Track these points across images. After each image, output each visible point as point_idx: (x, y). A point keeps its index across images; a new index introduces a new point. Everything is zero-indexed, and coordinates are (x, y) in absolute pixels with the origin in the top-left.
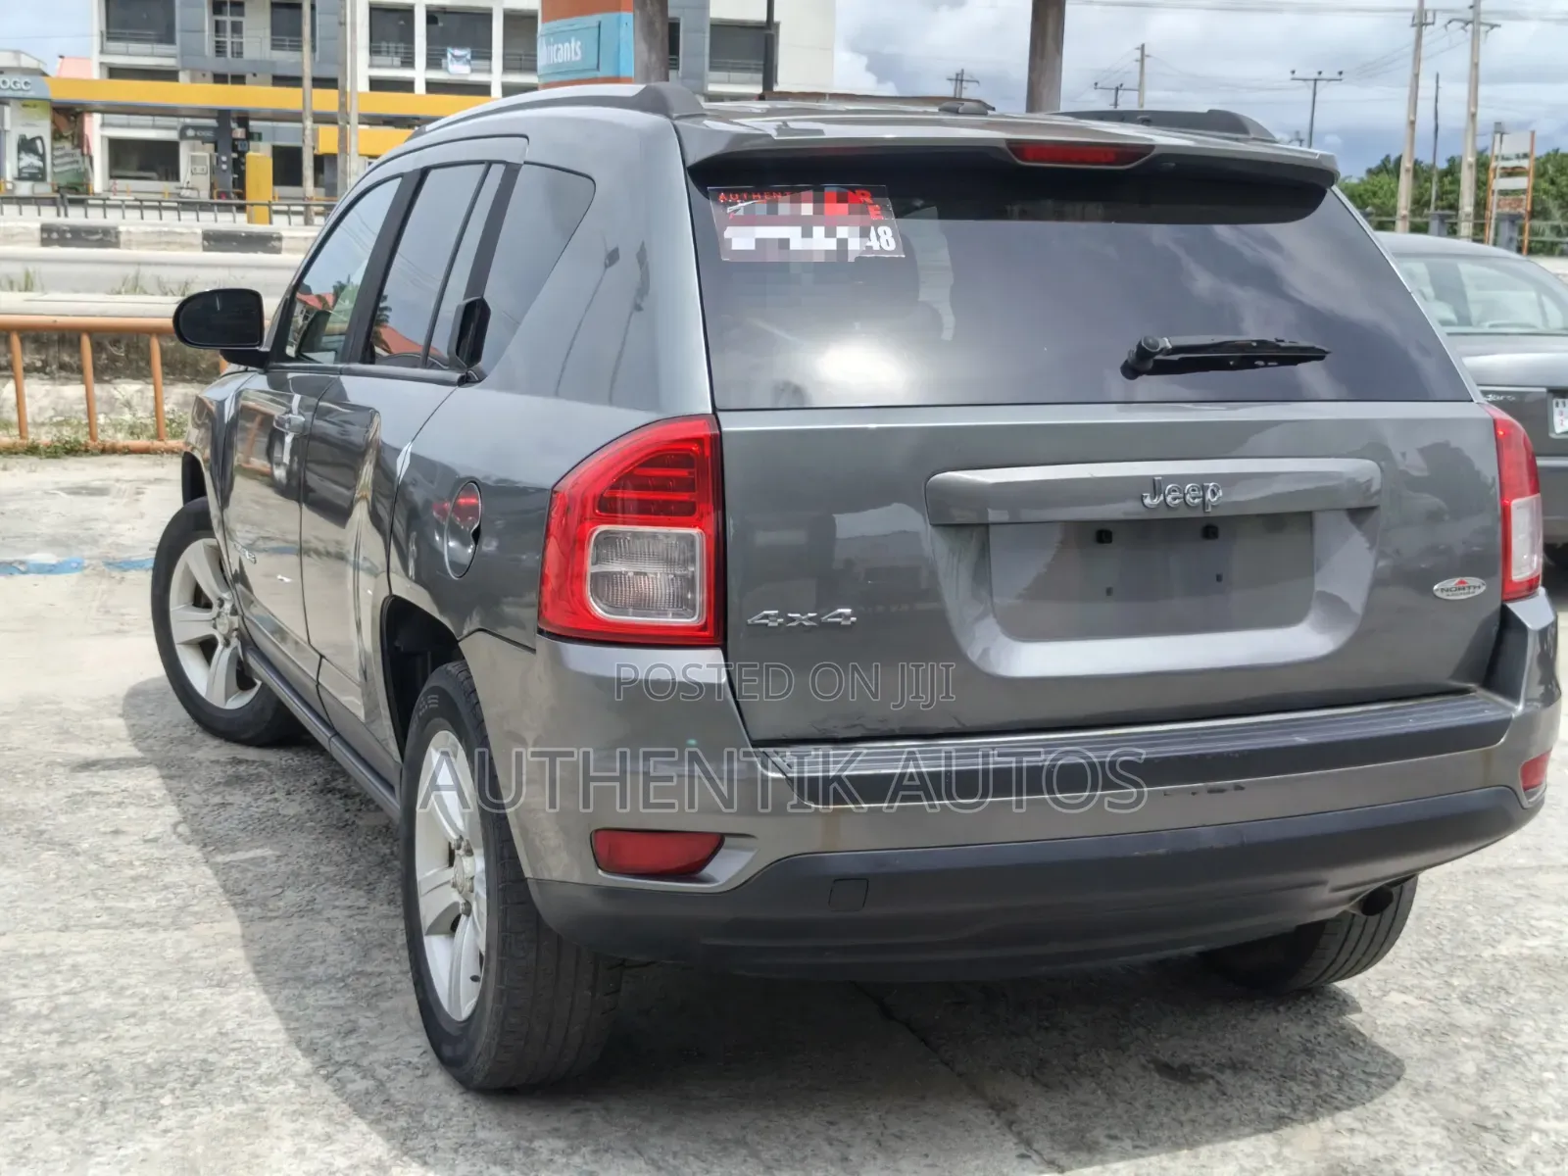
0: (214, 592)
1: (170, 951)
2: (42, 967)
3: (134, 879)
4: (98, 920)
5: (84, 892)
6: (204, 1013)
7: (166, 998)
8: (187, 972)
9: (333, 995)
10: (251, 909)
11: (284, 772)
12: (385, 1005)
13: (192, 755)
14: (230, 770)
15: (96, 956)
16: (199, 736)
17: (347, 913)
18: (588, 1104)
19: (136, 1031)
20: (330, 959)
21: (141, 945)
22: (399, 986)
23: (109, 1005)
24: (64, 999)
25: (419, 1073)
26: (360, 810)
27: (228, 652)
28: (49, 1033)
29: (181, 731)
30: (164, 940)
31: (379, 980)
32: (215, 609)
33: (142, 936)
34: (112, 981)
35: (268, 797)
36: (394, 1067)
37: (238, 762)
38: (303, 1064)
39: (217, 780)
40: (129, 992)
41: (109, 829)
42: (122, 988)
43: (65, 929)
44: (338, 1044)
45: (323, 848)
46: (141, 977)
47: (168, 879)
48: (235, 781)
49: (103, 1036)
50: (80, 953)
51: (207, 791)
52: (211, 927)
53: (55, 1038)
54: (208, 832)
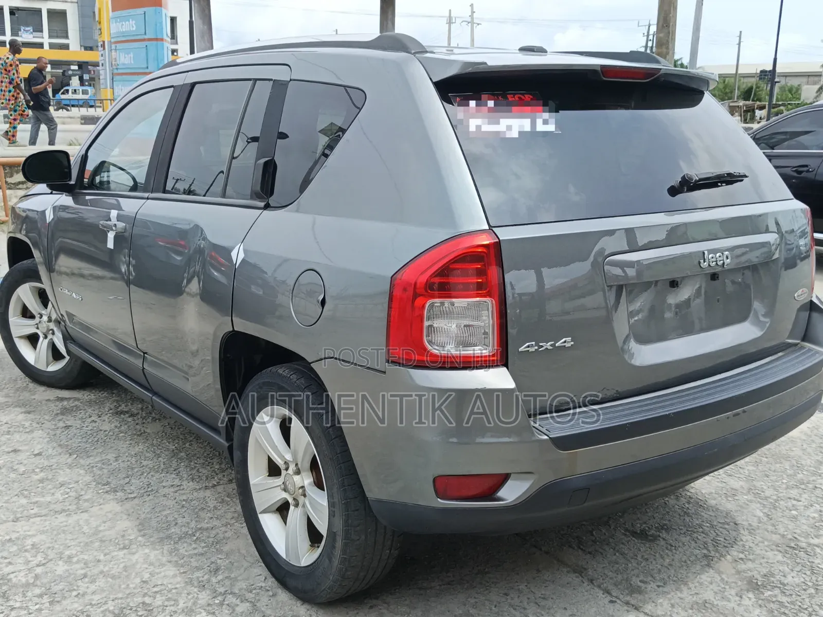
0: (35, 310)
1: (85, 527)
2: (14, 548)
3: (41, 481)
4: (32, 512)
5: (16, 493)
6: (125, 568)
7: (99, 561)
8: (102, 541)
9: (194, 546)
10: (118, 494)
11: (90, 403)
12: (226, 548)
13: (33, 397)
14: (60, 405)
15: (43, 537)
16: (32, 385)
17: (172, 490)
18: (375, 602)
19: (93, 587)
20: (179, 521)
21: (66, 526)
22: (227, 535)
23: (67, 571)
24: (39, 570)
25: (271, 593)
26: (144, 423)
27: (46, 341)
28: (41, 596)
29: (20, 384)
30: (78, 520)
31: (214, 532)
32: (37, 320)
33: (64, 519)
34: (61, 553)
35: (90, 420)
36: (254, 591)
37: (62, 399)
38: (204, 597)
39: (55, 412)
40: (75, 559)
41: (10, 449)
42: (70, 557)
43: (16, 520)
44: (214, 580)
45: (137, 449)
46: (79, 549)
47: (61, 479)
48: (65, 411)
49: (75, 593)
50: (34, 536)
51: (53, 419)
52: (101, 509)
53: (46, 599)
54: (67, 446)
